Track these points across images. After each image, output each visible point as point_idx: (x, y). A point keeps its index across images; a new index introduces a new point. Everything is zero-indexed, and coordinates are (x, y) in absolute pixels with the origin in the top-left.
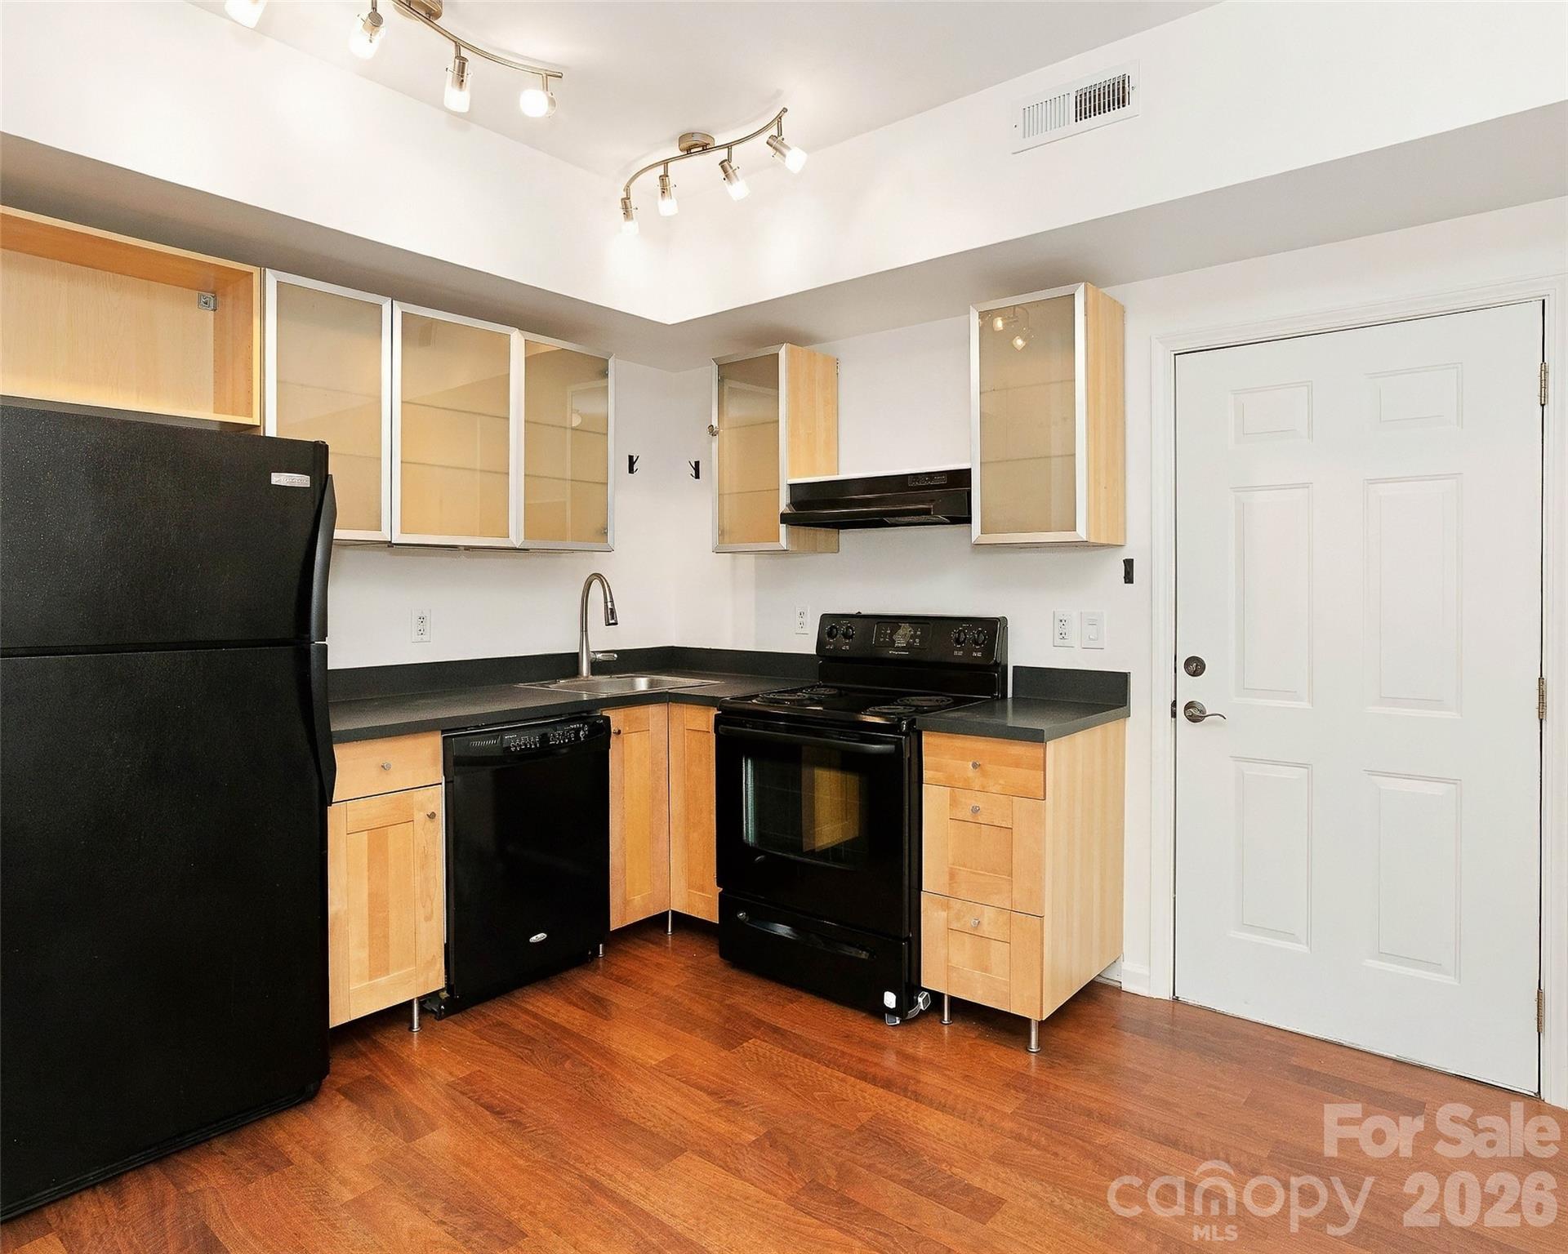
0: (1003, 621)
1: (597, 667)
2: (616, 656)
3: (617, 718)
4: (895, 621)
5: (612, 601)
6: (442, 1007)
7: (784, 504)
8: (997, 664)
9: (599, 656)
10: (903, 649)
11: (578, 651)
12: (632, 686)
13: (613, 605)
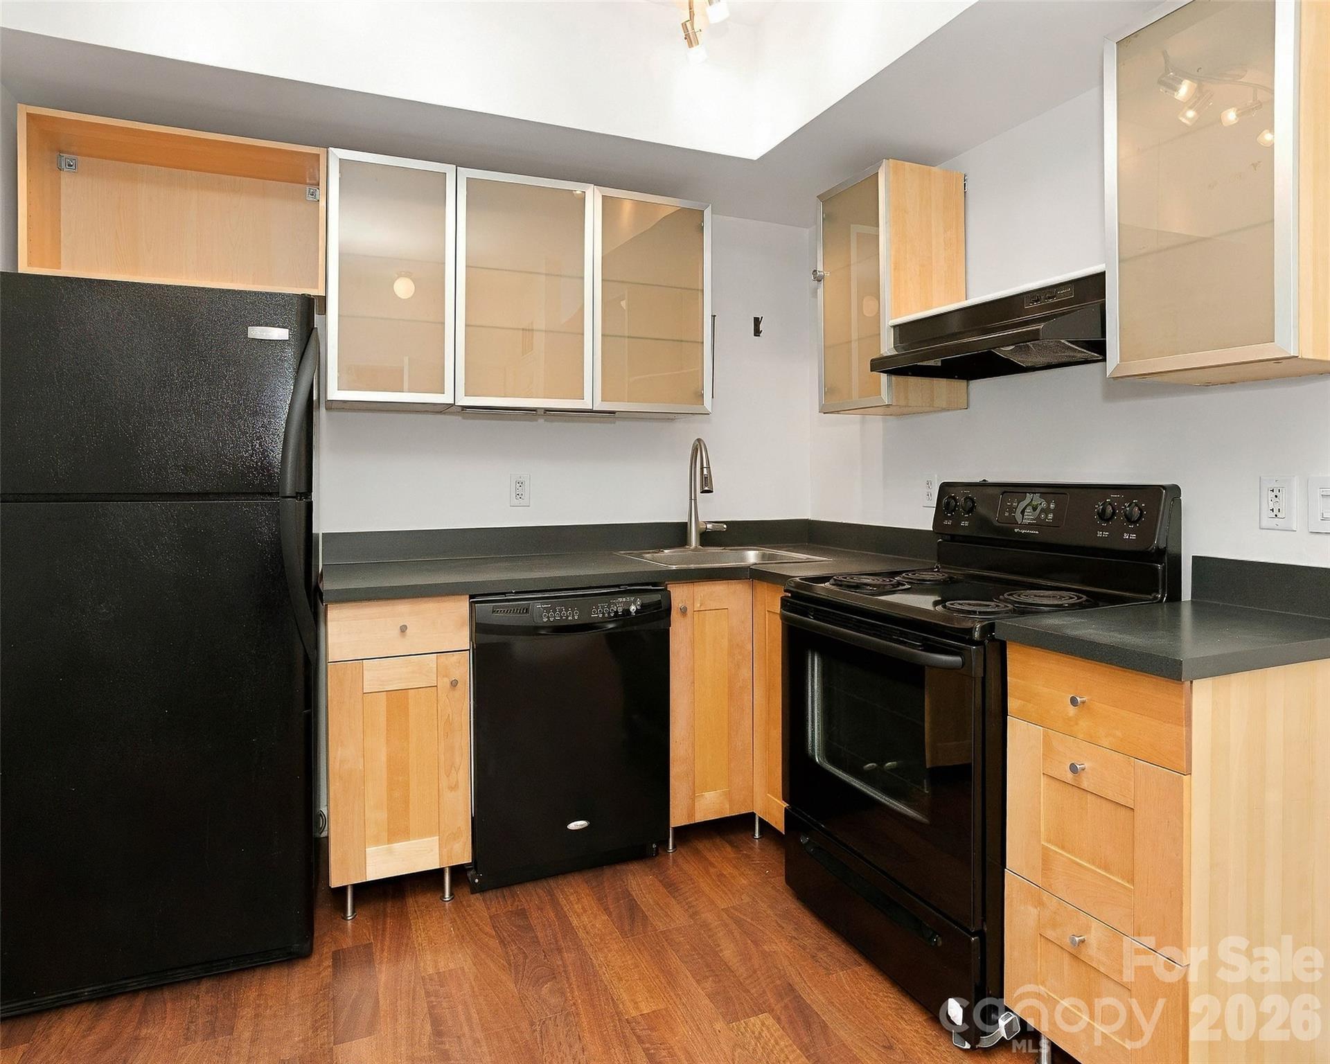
0: (1175, 491)
1: (708, 538)
2: (725, 526)
3: (679, 594)
4: (1019, 489)
5: (708, 468)
6: (477, 881)
7: (887, 346)
8: (1161, 553)
9: (709, 526)
10: (1030, 526)
11: (685, 520)
12: (743, 559)
13: (709, 472)
